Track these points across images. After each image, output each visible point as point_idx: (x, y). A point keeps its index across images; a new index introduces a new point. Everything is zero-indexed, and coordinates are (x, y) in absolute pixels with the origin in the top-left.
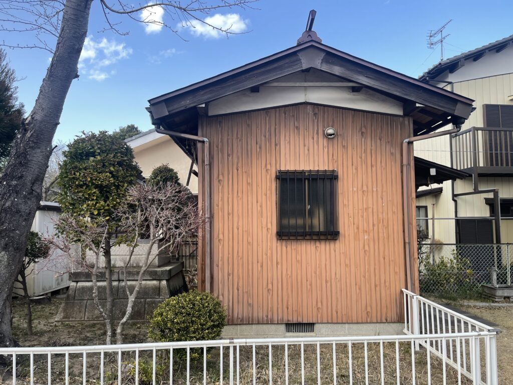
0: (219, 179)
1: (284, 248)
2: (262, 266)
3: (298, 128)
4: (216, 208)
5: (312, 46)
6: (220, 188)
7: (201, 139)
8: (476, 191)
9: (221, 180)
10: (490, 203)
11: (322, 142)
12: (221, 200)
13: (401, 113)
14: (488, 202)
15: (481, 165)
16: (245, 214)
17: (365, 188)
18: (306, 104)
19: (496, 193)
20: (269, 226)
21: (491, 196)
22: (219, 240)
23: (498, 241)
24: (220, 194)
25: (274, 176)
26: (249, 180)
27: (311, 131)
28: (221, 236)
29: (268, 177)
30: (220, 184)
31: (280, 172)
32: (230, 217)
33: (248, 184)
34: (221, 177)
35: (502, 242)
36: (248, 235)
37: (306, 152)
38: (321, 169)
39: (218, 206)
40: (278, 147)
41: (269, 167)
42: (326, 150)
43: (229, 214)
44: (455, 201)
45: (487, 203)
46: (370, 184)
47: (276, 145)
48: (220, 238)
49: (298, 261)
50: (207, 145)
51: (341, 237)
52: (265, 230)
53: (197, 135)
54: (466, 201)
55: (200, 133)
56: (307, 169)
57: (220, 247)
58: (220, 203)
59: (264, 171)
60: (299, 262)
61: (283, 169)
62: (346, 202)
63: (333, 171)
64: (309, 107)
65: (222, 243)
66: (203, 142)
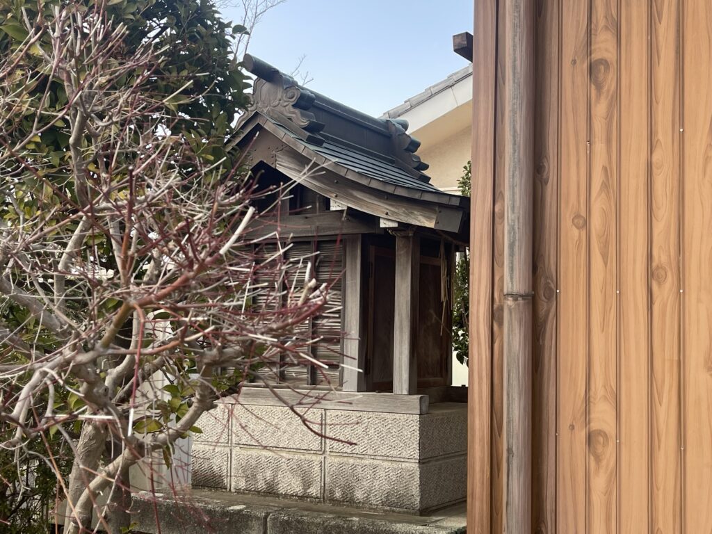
0: (596, 56)
4: (571, 235)
6: (600, 109)
9: (604, 62)
12: (605, 186)
22: (590, 439)
24: (599, 147)
28: (602, 416)
30: (599, 88)
32: (665, 293)
34: (604, 46)
39: (584, 223)
43: (651, 274)
48: (595, 426)
57: (599, 483)
58: (598, 205)
65: (609, 453)
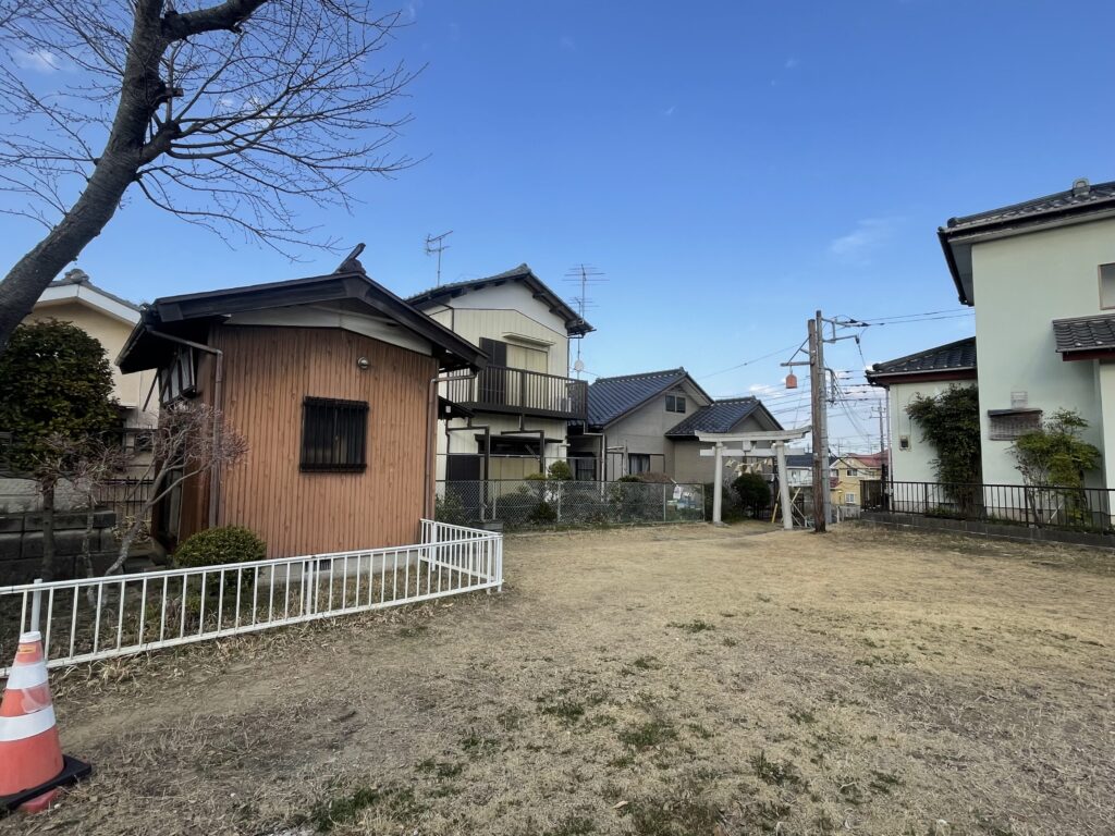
0: (233, 399)
1: (307, 481)
2: (280, 501)
3: (331, 354)
5: (358, 277)
7: (213, 350)
8: (470, 427)
9: (235, 401)
10: (480, 440)
11: (355, 371)
13: (430, 354)
14: (478, 438)
15: (476, 400)
16: (263, 443)
17: (393, 422)
18: (340, 329)
19: (487, 430)
20: (291, 456)
21: (482, 432)
23: (486, 477)
24: (233, 418)
25: (300, 401)
26: (271, 405)
27: (344, 358)
29: (293, 402)
30: (233, 406)
31: (309, 398)
33: (269, 408)
34: (235, 398)
35: (489, 478)
36: (265, 467)
37: (338, 379)
38: (353, 398)
40: (307, 371)
41: (294, 392)
42: (358, 380)
44: (448, 436)
45: (477, 440)
46: (398, 419)
47: (305, 368)
48: (229, 469)
49: (321, 495)
50: (220, 359)
51: (368, 470)
52: (286, 462)
53: (206, 344)
54: (457, 436)
55: (210, 342)
56: (337, 397)
59: (289, 396)
60: (323, 496)
61: (311, 395)
62: (375, 435)
63: (365, 403)
64: (343, 334)
66: (215, 354)
